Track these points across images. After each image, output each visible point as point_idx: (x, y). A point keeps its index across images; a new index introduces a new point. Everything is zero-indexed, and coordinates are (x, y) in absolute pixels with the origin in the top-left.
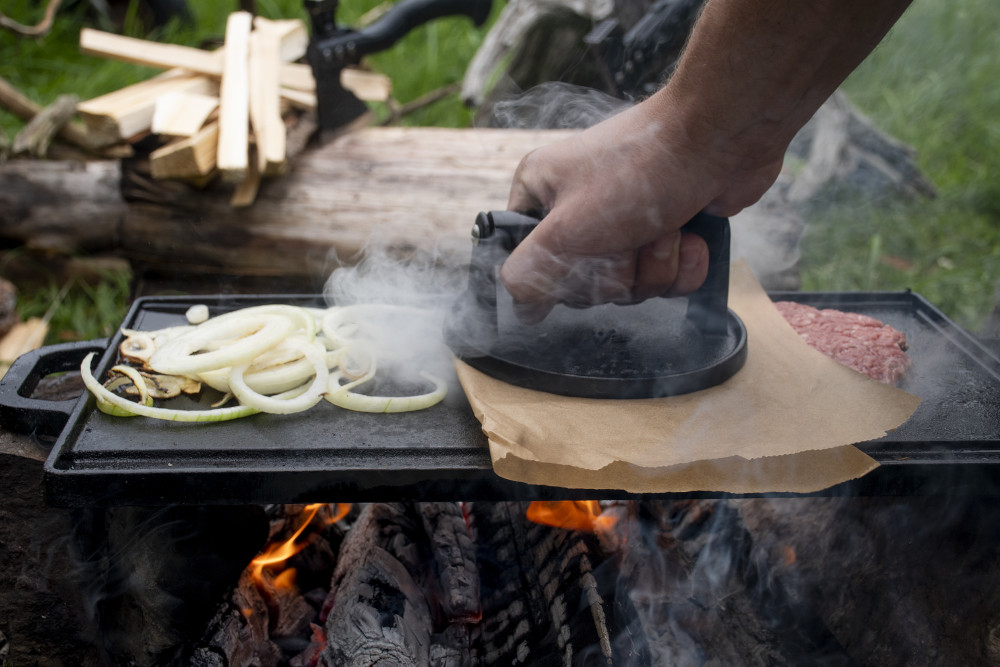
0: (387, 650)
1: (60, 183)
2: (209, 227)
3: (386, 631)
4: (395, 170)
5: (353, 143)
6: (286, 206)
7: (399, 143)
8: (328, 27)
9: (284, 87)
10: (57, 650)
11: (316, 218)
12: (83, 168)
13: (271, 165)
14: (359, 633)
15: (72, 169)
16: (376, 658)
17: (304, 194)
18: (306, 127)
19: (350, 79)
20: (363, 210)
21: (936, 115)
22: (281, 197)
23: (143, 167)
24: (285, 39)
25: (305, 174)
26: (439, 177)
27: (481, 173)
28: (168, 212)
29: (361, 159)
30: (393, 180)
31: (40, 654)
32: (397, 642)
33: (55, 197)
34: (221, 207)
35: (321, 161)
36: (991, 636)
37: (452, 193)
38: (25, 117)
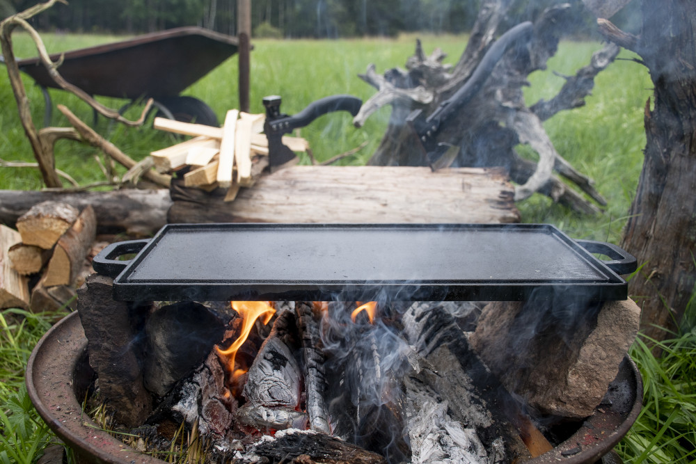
0: (275, 381)
1: (144, 199)
2: (212, 213)
3: (275, 371)
4: (308, 185)
5: (287, 172)
6: (252, 202)
7: (310, 172)
8: (276, 114)
9: (252, 144)
10: (121, 381)
11: (267, 208)
12: (156, 192)
13: (243, 179)
14: (262, 373)
15: (150, 193)
16: (270, 385)
17: (261, 196)
18: (264, 163)
19: (286, 140)
20: (290, 204)
22: (249, 198)
23: (181, 183)
24: (255, 123)
25: (262, 187)
26: (331, 188)
27: (352, 186)
28: (193, 205)
29: (291, 180)
30: (307, 190)
31: (112, 383)
32: (280, 377)
33: (142, 207)
34: (219, 202)
35: (270, 180)
36: (570, 375)
37: (337, 196)
38: (128, 167)
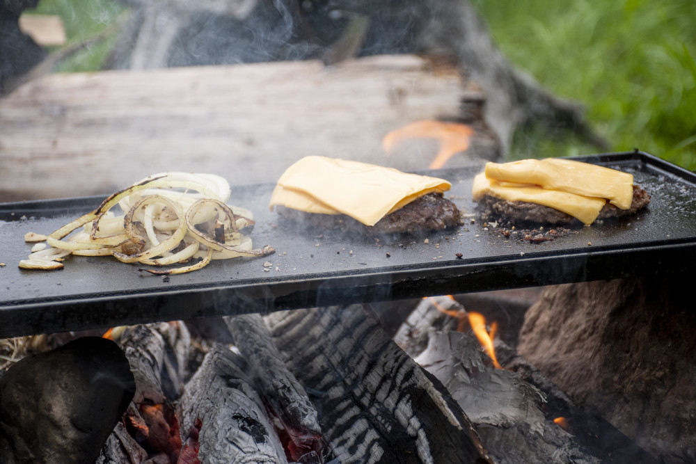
0: (263, 461)
3: (260, 446)
11: (14, 167)
14: (237, 450)
21: (594, 41)
26: (137, 117)
27: (178, 111)
29: (51, 105)
30: (89, 123)
37: (153, 133)
